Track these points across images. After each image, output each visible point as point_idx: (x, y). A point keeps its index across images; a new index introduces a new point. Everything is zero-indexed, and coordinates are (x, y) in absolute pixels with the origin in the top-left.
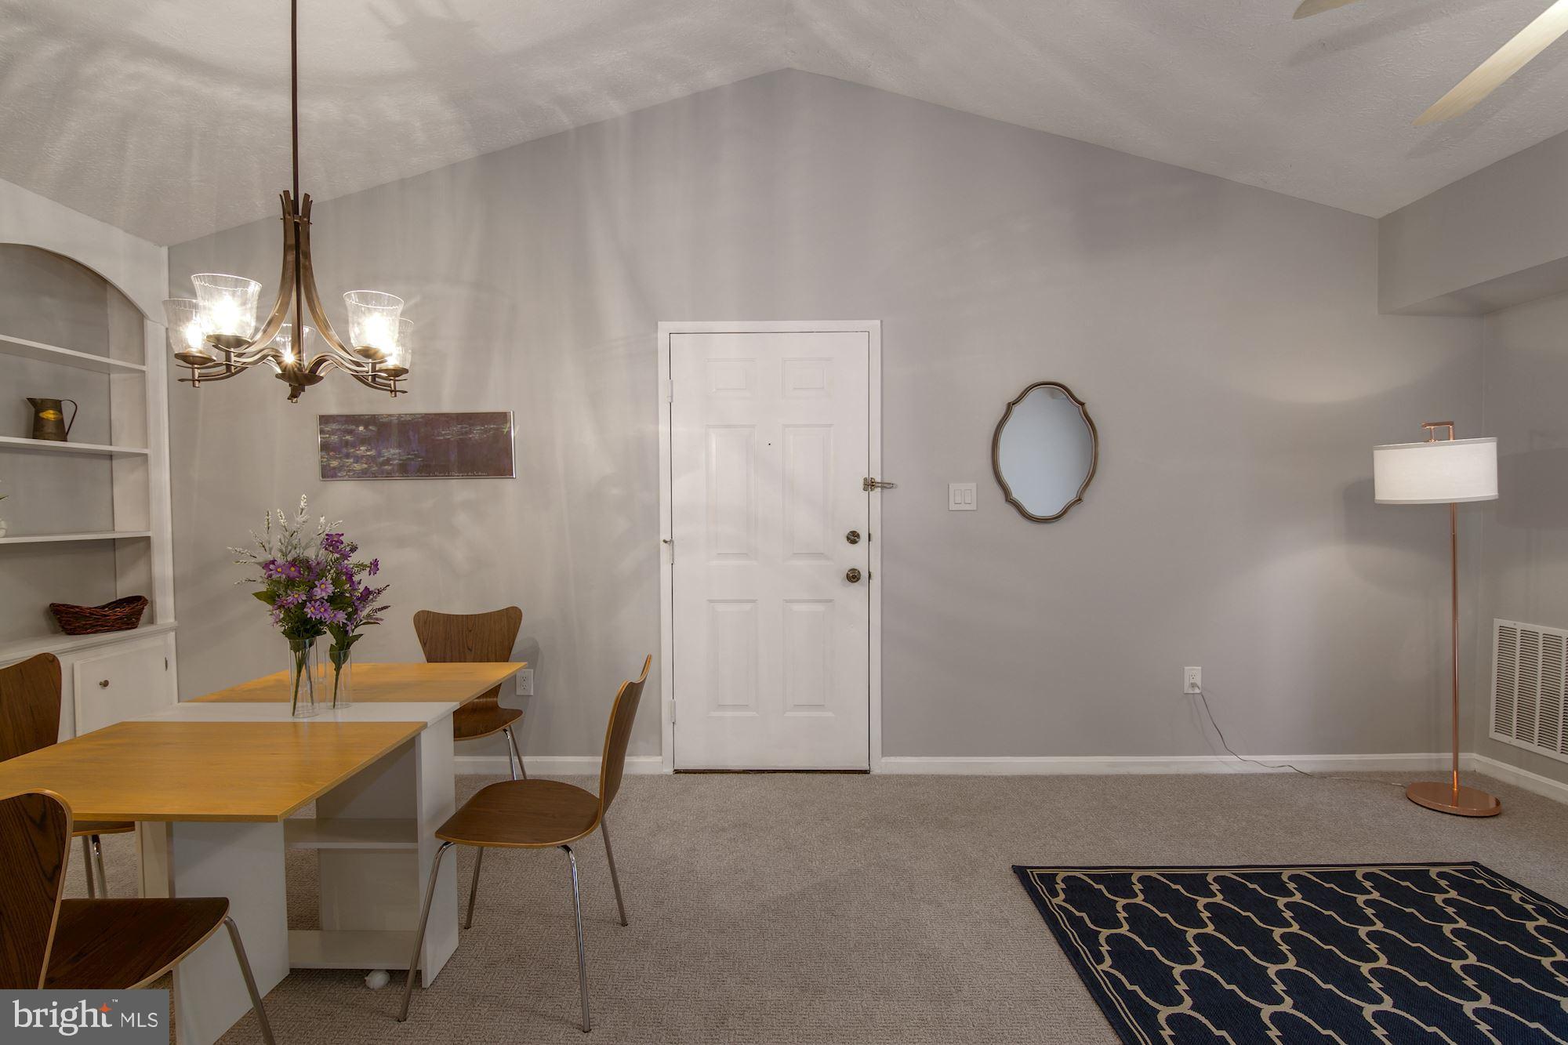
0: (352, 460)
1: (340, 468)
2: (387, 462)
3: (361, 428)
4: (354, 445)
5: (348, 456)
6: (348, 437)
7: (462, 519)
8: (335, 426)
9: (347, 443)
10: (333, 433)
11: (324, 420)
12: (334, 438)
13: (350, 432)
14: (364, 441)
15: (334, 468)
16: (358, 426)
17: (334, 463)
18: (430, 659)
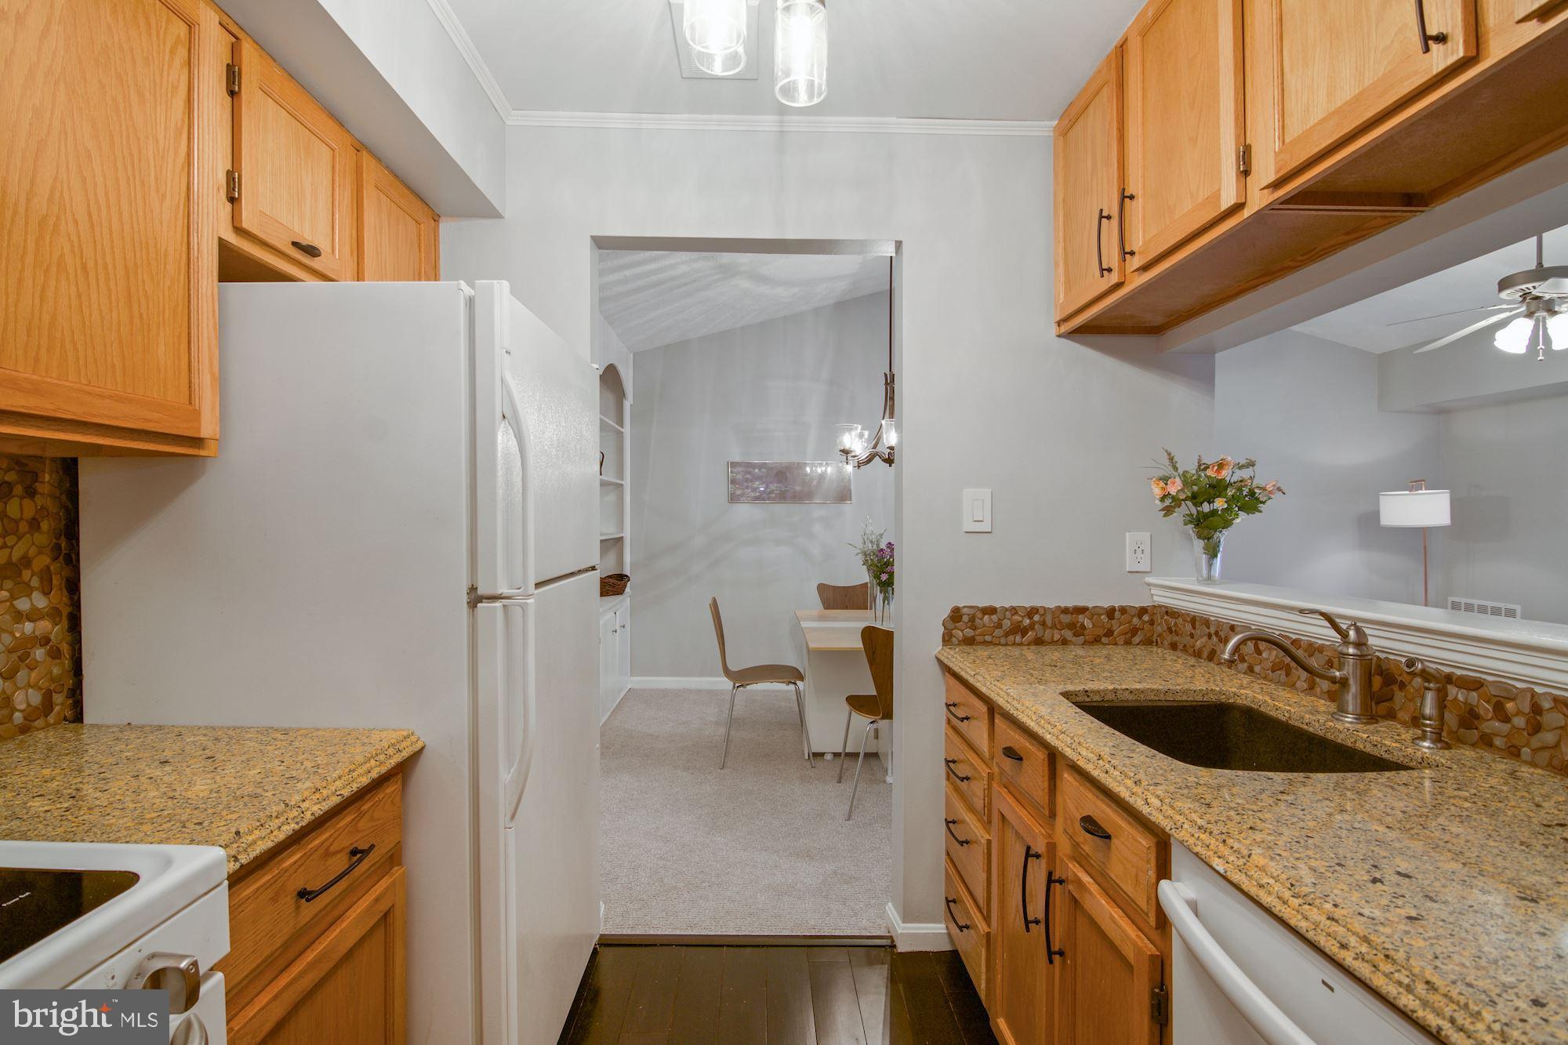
0: (750, 490)
1: (742, 495)
2: (771, 492)
3: (757, 470)
4: (751, 481)
5: (747, 488)
6: (748, 476)
7: (817, 528)
8: (740, 469)
9: (747, 480)
10: (738, 473)
11: (734, 465)
12: (739, 477)
13: (749, 473)
14: (759, 478)
15: (739, 495)
16: (754, 469)
17: (739, 492)
18: (826, 608)
